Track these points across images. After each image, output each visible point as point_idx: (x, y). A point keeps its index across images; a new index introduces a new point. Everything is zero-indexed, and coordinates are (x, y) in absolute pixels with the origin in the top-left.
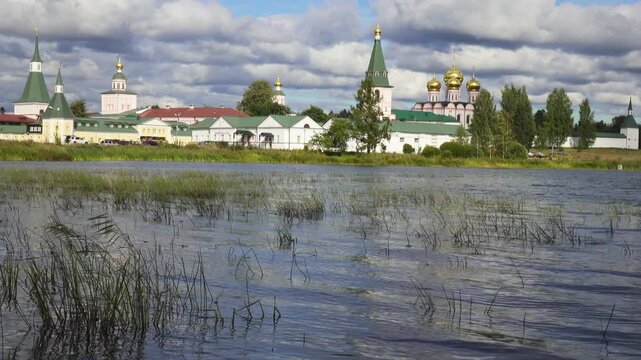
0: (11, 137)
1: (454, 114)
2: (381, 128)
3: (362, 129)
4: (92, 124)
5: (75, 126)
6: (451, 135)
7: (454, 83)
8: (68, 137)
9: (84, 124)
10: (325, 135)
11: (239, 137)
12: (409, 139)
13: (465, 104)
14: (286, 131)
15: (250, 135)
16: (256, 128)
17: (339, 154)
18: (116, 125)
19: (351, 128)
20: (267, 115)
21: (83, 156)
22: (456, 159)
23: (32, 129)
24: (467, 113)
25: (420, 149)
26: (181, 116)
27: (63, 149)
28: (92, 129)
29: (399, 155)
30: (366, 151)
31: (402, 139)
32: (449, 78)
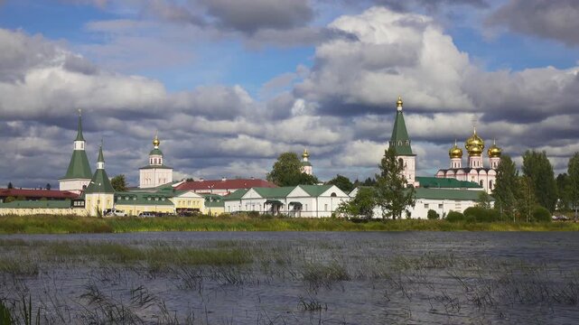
0: (56, 211)
1: (476, 180)
2: (405, 195)
3: (387, 196)
4: (131, 198)
5: (116, 200)
6: (474, 200)
7: (475, 149)
8: (109, 210)
9: (123, 198)
10: (351, 203)
11: (270, 206)
12: (434, 205)
13: (487, 170)
14: (314, 200)
15: (280, 205)
16: (285, 198)
17: (365, 221)
18: (153, 199)
19: (376, 196)
20: (295, 185)
21: (123, 228)
22: (480, 224)
23: (75, 204)
24: (489, 179)
25: (444, 214)
26: (215, 188)
27: (104, 222)
28: (131, 202)
29: (423, 220)
30: (391, 217)
31: (426, 205)
32: (470, 145)
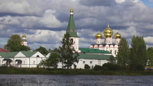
1: (109, 50)
2: (74, 57)
3: (65, 57)
6: (107, 60)
7: (108, 35)
10: (47, 60)
11: (5, 62)
12: (88, 62)
13: (114, 45)
14: (28, 59)
15: (11, 61)
16: (13, 58)
17: (53, 70)
19: (59, 57)
20: (18, 51)
22: (110, 71)
24: (115, 49)
25: (93, 66)
29: (82, 70)
30: (67, 68)
31: (84, 62)
32: (106, 32)
